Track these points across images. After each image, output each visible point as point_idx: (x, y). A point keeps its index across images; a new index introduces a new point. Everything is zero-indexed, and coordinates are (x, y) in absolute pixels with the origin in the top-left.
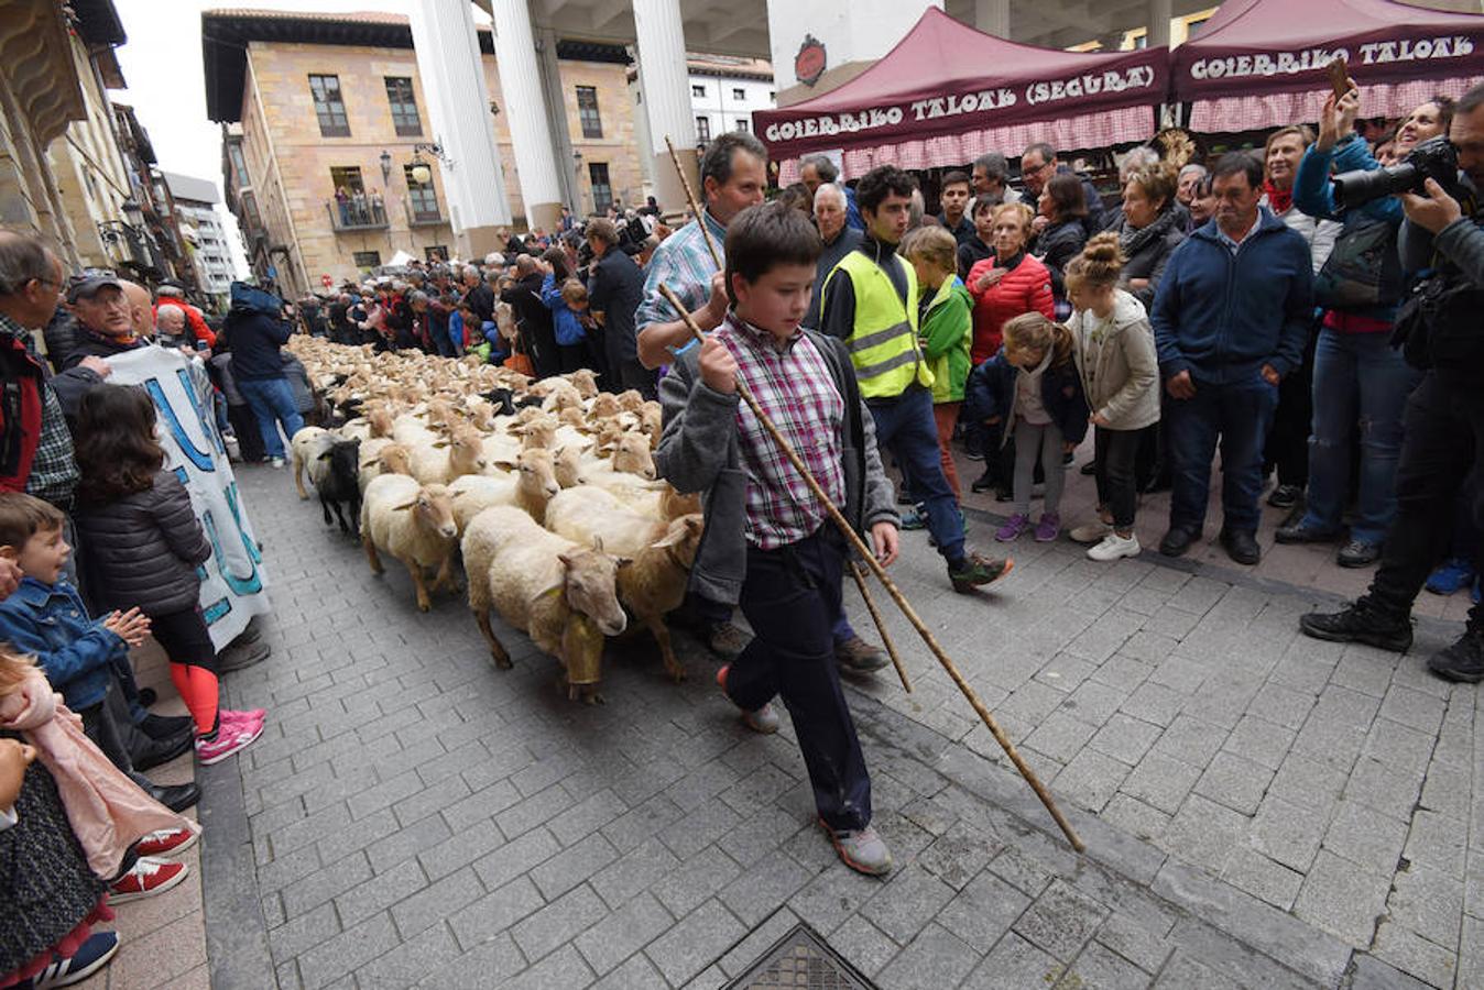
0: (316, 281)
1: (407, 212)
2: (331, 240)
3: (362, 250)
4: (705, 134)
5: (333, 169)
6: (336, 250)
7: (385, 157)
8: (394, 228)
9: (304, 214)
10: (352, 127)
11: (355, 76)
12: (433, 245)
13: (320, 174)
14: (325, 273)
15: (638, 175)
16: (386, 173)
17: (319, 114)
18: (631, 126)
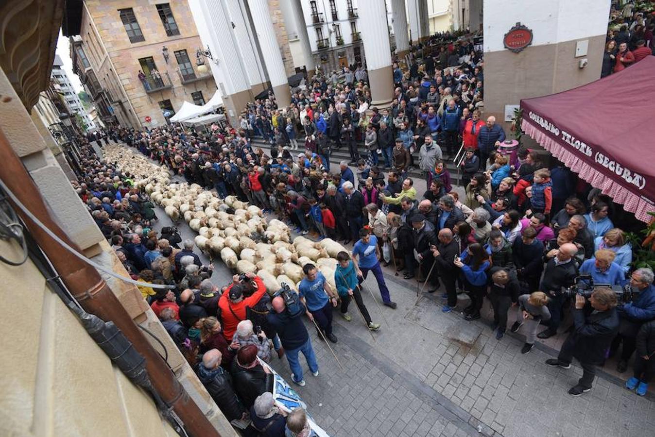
0: (143, 120)
1: (180, 76)
2: (146, 97)
3: (162, 100)
4: (315, 10)
5: (139, 59)
6: (150, 102)
7: (165, 50)
8: (175, 86)
9: (131, 86)
10: (145, 36)
11: (141, 7)
12: (195, 91)
13: (134, 63)
14: (147, 115)
15: (286, 37)
16: (166, 58)
17: (127, 31)
18: (279, 12)
